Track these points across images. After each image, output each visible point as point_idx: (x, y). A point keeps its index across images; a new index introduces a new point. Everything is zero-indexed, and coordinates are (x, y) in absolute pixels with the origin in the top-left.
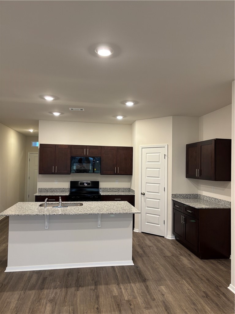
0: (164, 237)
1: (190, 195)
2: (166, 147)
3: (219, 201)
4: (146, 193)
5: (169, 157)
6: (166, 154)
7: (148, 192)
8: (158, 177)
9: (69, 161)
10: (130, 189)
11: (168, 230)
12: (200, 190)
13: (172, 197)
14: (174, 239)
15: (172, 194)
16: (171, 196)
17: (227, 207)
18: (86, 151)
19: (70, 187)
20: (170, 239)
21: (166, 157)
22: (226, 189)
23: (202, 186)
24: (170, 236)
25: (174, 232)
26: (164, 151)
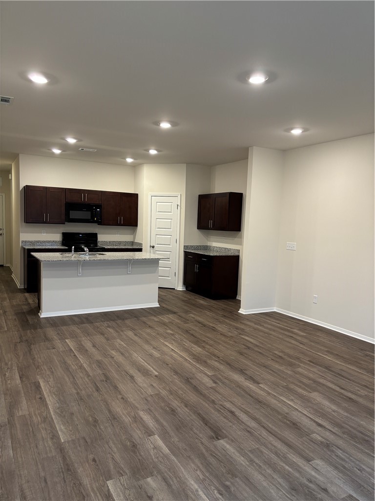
0: (174, 289)
1: (200, 246)
2: (179, 196)
3: (229, 250)
4: (156, 246)
5: (182, 207)
6: (179, 204)
7: (158, 244)
8: (170, 229)
9: (63, 208)
10: (132, 242)
11: (179, 282)
12: (210, 241)
13: (184, 249)
14: (185, 289)
15: (184, 246)
16: (183, 247)
17: (237, 254)
18: (84, 196)
19: (61, 240)
20: (181, 290)
21: (179, 208)
22: (236, 239)
23: (212, 238)
24: (180, 287)
25: (186, 282)
26: (177, 201)
